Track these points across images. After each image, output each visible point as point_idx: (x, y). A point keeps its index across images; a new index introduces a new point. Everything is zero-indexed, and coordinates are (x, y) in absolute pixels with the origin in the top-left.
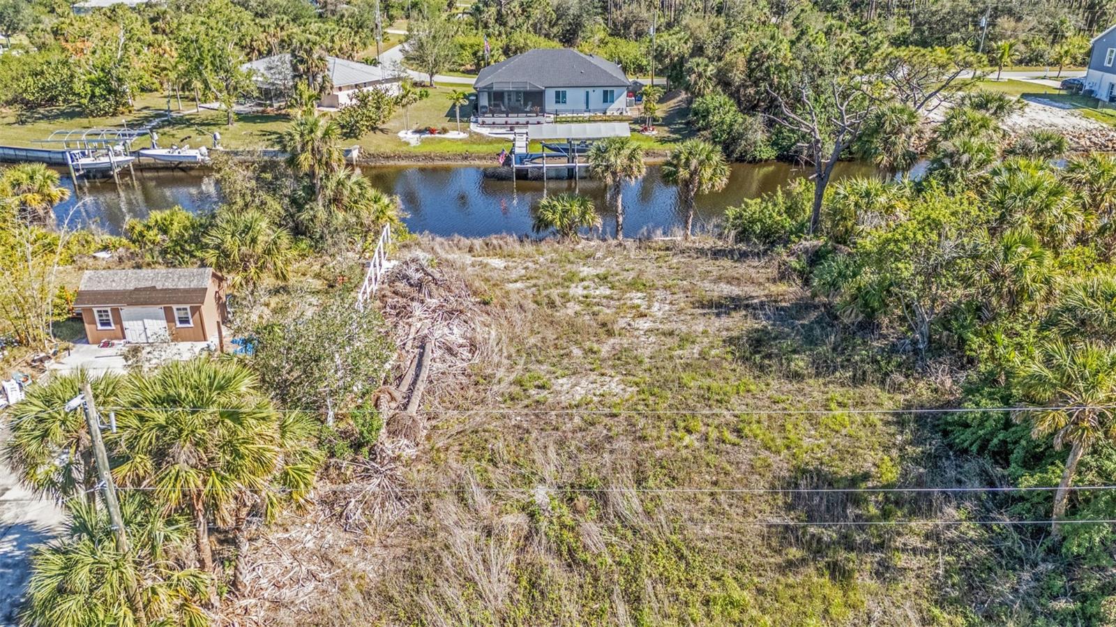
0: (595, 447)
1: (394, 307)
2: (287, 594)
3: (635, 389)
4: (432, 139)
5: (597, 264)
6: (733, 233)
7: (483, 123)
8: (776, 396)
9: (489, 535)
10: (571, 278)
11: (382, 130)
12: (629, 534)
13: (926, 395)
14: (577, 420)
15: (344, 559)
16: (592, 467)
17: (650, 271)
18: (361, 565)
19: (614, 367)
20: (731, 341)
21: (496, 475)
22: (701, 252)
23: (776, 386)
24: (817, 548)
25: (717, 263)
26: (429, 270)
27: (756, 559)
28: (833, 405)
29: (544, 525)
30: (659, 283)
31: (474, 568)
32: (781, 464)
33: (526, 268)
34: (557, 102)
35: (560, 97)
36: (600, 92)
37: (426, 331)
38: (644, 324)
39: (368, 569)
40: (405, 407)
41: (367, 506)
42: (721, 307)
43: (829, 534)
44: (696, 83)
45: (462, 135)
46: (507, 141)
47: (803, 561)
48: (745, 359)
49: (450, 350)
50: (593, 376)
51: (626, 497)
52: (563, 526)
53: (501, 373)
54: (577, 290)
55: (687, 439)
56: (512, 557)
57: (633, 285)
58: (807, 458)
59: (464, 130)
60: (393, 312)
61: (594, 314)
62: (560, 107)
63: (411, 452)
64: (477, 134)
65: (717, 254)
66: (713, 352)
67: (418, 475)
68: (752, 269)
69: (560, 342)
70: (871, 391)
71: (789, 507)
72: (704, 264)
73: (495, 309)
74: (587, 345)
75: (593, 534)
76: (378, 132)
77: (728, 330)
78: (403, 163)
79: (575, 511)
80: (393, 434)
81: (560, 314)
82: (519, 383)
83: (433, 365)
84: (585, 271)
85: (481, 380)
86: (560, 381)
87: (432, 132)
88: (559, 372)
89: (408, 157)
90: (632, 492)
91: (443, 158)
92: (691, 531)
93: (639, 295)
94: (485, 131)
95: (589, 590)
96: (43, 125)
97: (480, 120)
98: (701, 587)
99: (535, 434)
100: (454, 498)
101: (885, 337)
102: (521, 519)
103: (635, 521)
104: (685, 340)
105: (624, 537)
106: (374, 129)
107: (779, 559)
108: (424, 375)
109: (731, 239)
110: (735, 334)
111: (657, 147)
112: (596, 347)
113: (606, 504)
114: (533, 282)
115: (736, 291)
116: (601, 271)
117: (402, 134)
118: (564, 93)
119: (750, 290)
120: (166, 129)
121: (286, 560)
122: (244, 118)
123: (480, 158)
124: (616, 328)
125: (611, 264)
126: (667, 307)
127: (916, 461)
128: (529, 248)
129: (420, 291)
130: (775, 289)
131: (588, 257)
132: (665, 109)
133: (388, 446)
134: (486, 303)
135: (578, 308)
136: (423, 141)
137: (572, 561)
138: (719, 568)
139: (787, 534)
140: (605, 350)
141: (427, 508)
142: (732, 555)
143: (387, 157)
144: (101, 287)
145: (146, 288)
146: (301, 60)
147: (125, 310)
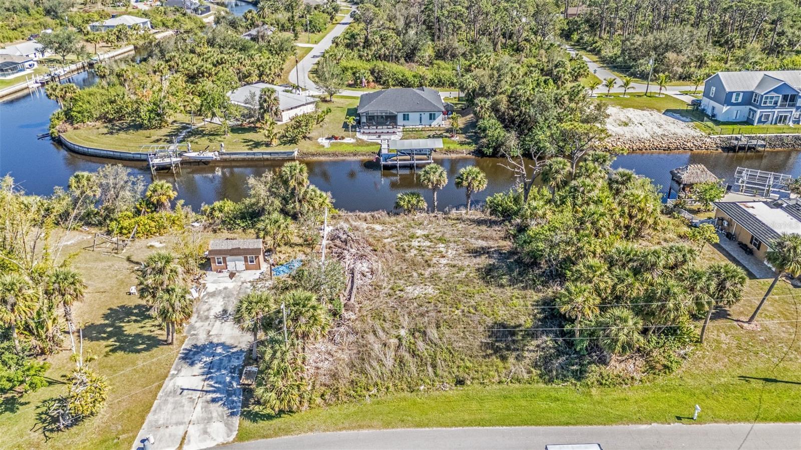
0: (422, 315)
1: (336, 253)
2: (320, 365)
3: (438, 291)
4: (336, 143)
5: (424, 229)
6: (489, 210)
7: (364, 133)
8: (493, 294)
9: (385, 346)
10: (412, 237)
11: (309, 138)
12: (434, 346)
13: (551, 294)
14: (415, 304)
15: (335, 354)
16: (421, 322)
17: (449, 232)
18: (342, 356)
19: (430, 281)
20: (478, 270)
21: (387, 325)
22: (473, 221)
23: (493, 290)
24: (497, 350)
25: (479, 228)
26: (349, 234)
27: (476, 354)
28: (514, 298)
29: (404, 342)
30: (452, 239)
31: (382, 357)
32: (489, 321)
33: (392, 230)
34: (404, 119)
35: (406, 118)
36: (427, 115)
37: (352, 266)
38: (444, 261)
39: (345, 356)
40: (349, 299)
41: (342, 336)
42: (477, 253)
43: (502, 345)
44: (480, 112)
45: (353, 141)
46: (378, 144)
47: (491, 355)
48: (483, 278)
49: (363, 275)
50: (422, 286)
51: (433, 333)
52: (411, 343)
53: (385, 285)
54: (415, 243)
55: (457, 312)
56: (393, 353)
57: (440, 240)
58: (499, 319)
59: (353, 137)
60: (336, 255)
61: (423, 255)
62: (406, 122)
63: (353, 317)
64: (360, 139)
65: (479, 222)
66: (471, 275)
67: (358, 325)
68: (496, 232)
69: (408, 270)
70: (530, 292)
71: (489, 337)
72: (474, 229)
73: (380, 253)
74: (420, 271)
75: (421, 345)
76: (307, 139)
77: (478, 264)
78: (322, 158)
79: (415, 338)
80: (346, 310)
81: (407, 256)
82: (392, 289)
83: (358, 282)
84: (419, 232)
85: (377, 287)
86: (409, 288)
87: (336, 138)
88: (408, 284)
89: (324, 154)
90: (435, 331)
91: (343, 155)
92: (455, 344)
93: (443, 245)
94: (365, 138)
95: (419, 363)
96: (122, 135)
97: (362, 131)
98: (457, 362)
99: (399, 310)
100: (371, 334)
101: (541, 268)
102: (396, 341)
103: (435, 341)
104: (461, 269)
105: (432, 347)
106: (304, 137)
107: (484, 354)
108: (355, 286)
109: (488, 214)
110: (481, 266)
111: (458, 147)
112: (423, 272)
113: (426, 335)
114: (396, 238)
115: (484, 244)
116: (426, 232)
117: (320, 140)
118: (408, 115)
119: (491, 243)
120: (192, 138)
121: (317, 355)
122: (235, 130)
123: (363, 155)
124: (432, 263)
125: (431, 229)
126: (454, 252)
127: (539, 320)
128: (393, 219)
129: (346, 245)
130: (502, 243)
131: (420, 224)
132: (464, 122)
133: (346, 315)
134: (375, 251)
135: (416, 252)
136: (332, 145)
137: (414, 355)
138: (463, 357)
139: (487, 346)
140: (427, 274)
141: (362, 337)
142: (468, 352)
143: (313, 155)
144: (218, 248)
145: (236, 249)
146: (265, 101)
147: (228, 258)
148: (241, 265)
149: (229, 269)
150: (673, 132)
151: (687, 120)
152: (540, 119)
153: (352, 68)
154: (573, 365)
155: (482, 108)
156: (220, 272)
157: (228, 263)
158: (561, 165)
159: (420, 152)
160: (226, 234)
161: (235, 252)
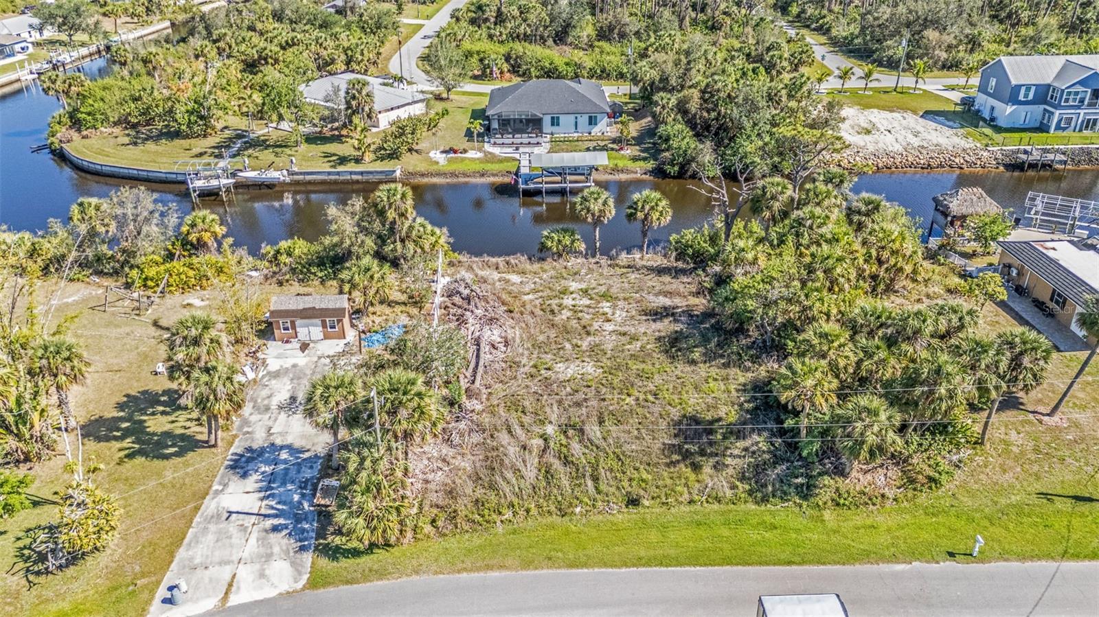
0: (578, 404)
1: (455, 315)
2: (430, 477)
3: (601, 370)
4: (456, 158)
5: (582, 280)
6: (674, 254)
7: (495, 143)
8: (680, 374)
9: (525, 449)
10: (564, 292)
11: (416, 151)
12: (595, 449)
13: (764, 374)
14: (568, 389)
15: (453, 461)
16: (576, 414)
17: (616, 286)
18: (463, 464)
19: (590, 356)
20: (659, 339)
21: (527, 420)
22: (651, 269)
23: (681, 368)
24: (686, 455)
25: (660, 279)
26: (474, 288)
27: (655, 460)
28: (710, 380)
29: (552, 444)
30: (621, 295)
31: (520, 465)
32: (675, 413)
33: (535, 283)
34: (553, 124)
35: (555, 122)
36: (586, 117)
37: (478, 334)
38: (609, 327)
39: (466, 464)
40: (473, 382)
41: (462, 435)
42: (658, 314)
43: (694, 448)
44: (660, 113)
45: (479, 155)
46: (515, 159)
47: (678, 462)
48: (667, 352)
49: (493, 346)
50: (578, 362)
51: (593, 431)
52: (561, 445)
53: (524, 361)
54: (568, 301)
55: (628, 400)
56: (537, 460)
57: (605, 296)
58: (690, 410)
59: (480, 150)
60: (455, 318)
61: (579, 319)
62: (555, 129)
63: (479, 407)
64: (490, 153)
65: (660, 271)
66: (648, 347)
67: (486, 419)
68: (684, 285)
69: (558, 339)
70: (733, 371)
71: (676, 436)
72: (653, 281)
73: (516, 315)
74: (575, 341)
75: (576, 448)
76: (414, 153)
77: (659, 331)
78: (435, 180)
79: (567, 437)
80: (469, 397)
81: (557, 319)
82: (535, 366)
83: (486, 357)
84: (574, 286)
85: (514, 364)
86: (559, 365)
87: (455, 152)
88: (558, 360)
89: (438, 174)
90: (596, 428)
91: (465, 175)
92: (626, 447)
93: (608, 304)
94: (497, 151)
95: (574, 474)
96: (151, 146)
97: (492, 141)
98: (628, 473)
99: (545, 397)
100: (505, 432)
101: (750, 336)
102: (541, 442)
103: (597, 442)
104: (634, 338)
105: (592, 450)
106: (410, 150)
107: (668, 461)
108: (481, 363)
109: (672, 259)
110: (663, 334)
111: (630, 165)
112: (579, 343)
113: (583, 434)
114: (540, 294)
115: (667, 302)
116: (584, 286)
117: (432, 154)
118: (558, 118)
119: (678, 301)
120: (250, 151)
121: (426, 462)
122: (310, 139)
123: (494, 175)
124: (592, 329)
125: (591, 281)
126: (624, 314)
127: (747, 411)
128: (536, 266)
129: (469, 303)
130: (693, 301)
131: (575, 274)
132: (638, 128)
133: (468, 404)
134: (511, 312)
135: (569, 314)
136: (449, 161)
137: (566, 461)
138: (638, 465)
139: (672, 448)
140: (585, 344)
141: (492, 436)
142: (645, 458)
143: (423, 175)
144: (283, 308)
145: (310, 308)
146: (354, 98)
147: (298, 322)
148: (317, 332)
149: (299, 338)
150: (935, 142)
151: (955, 126)
152: (747, 124)
153: (478, 53)
154: (797, 477)
155: (663, 107)
156: (287, 342)
157: (298, 329)
158: (780, 188)
159: (575, 171)
160: (296, 287)
161: (308, 314)
